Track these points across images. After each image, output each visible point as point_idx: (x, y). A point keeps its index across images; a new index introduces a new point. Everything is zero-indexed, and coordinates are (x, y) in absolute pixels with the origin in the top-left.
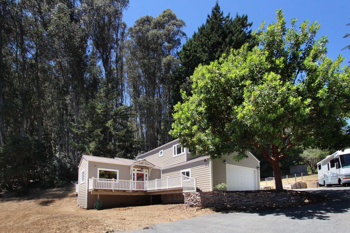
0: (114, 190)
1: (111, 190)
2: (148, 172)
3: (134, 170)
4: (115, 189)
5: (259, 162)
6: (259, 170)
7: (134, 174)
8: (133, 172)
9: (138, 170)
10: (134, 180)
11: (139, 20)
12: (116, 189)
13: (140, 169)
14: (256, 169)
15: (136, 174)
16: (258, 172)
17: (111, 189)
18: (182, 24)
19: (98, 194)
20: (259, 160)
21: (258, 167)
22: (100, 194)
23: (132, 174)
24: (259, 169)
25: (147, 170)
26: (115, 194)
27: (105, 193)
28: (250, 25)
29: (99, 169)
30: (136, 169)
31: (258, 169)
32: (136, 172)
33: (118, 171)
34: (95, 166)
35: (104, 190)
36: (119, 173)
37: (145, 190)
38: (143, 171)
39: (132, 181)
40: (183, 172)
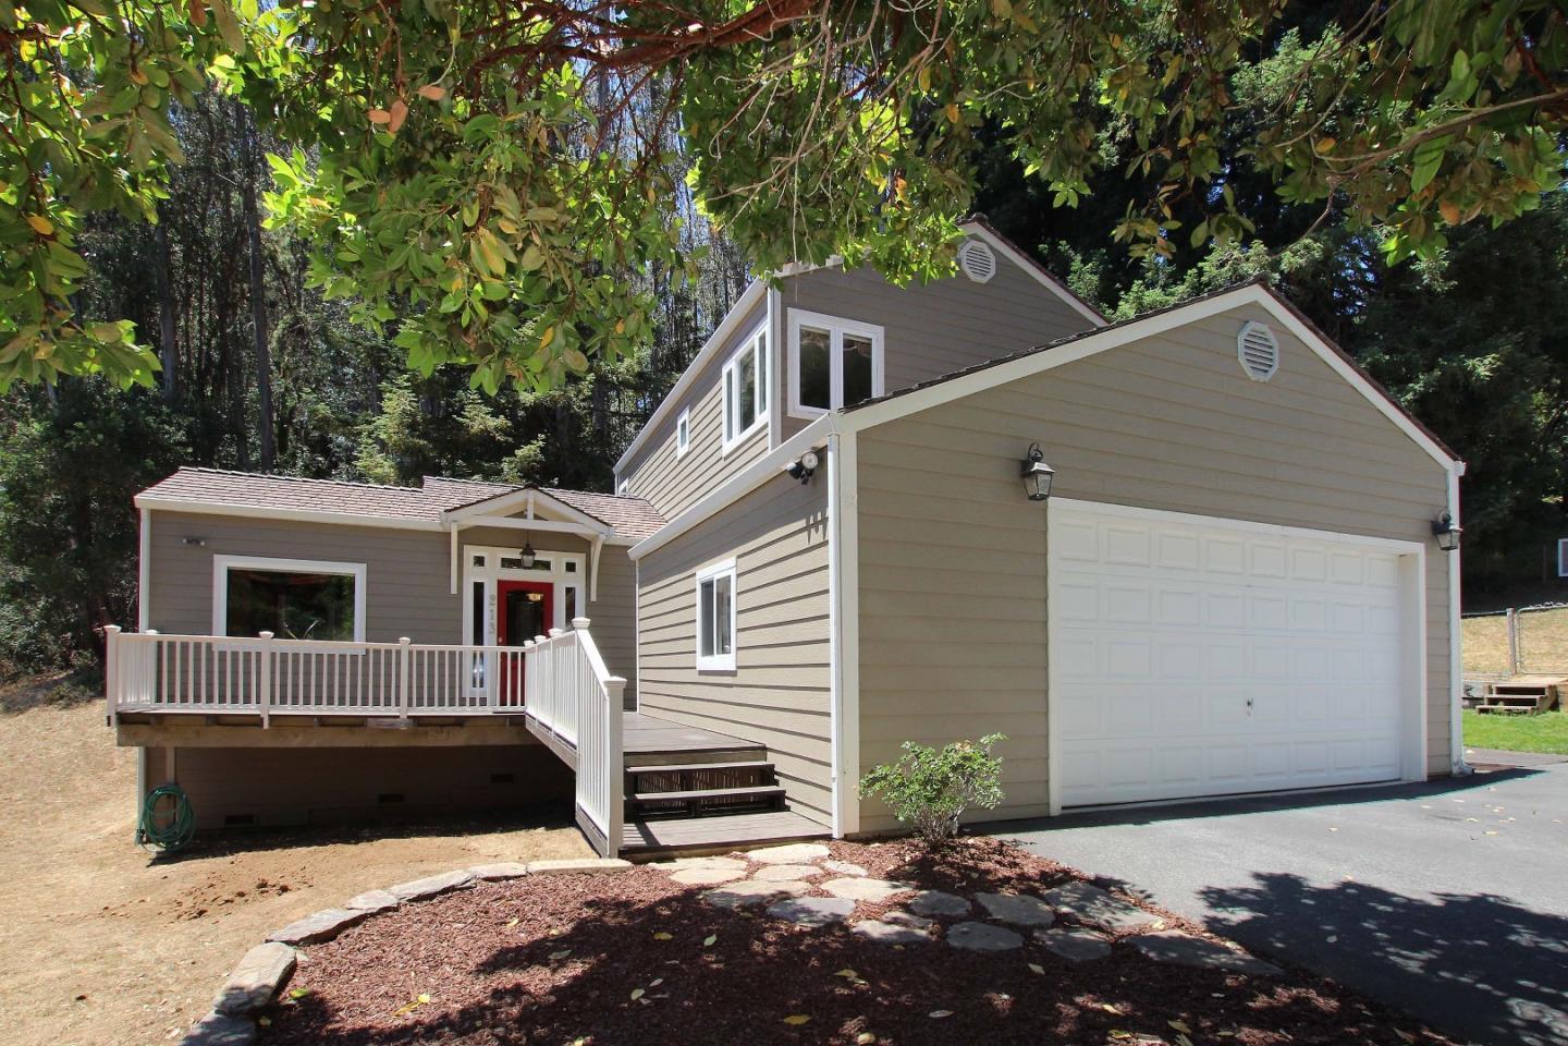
2: (579, 567)
3: (479, 561)
5: (1455, 469)
6: (1455, 555)
7: (479, 588)
8: (473, 575)
9: (507, 563)
10: (478, 640)
13: (515, 554)
14: (1419, 548)
15: (490, 592)
16: (1436, 575)
20: (1455, 450)
21: (1439, 528)
23: (460, 589)
24: (1456, 541)
25: (579, 559)
29: (223, 564)
30: (494, 555)
31: (1445, 540)
32: (492, 576)
33: (358, 571)
34: (193, 541)
36: (368, 583)
37: (519, 708)
38: (546, 565)
39: (468, 646)
40: (707, 586)
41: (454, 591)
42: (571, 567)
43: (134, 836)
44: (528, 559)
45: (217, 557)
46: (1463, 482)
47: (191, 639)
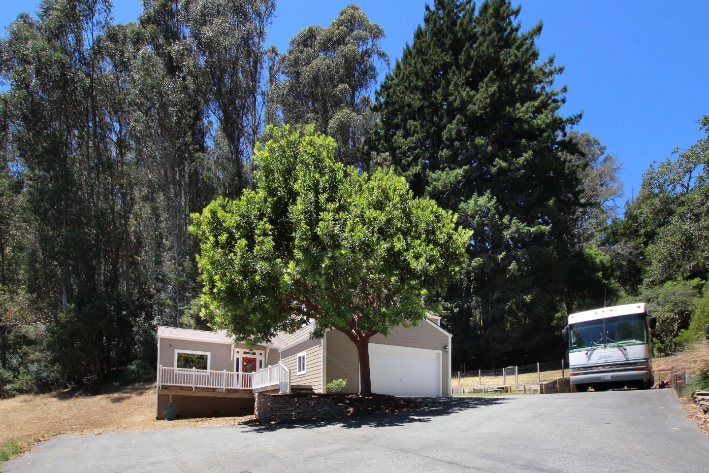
0: (195, 388)
1: (191, 388)
2: (263, 354)
3: (238, 352)
4: (196, 386)
5: (450, 336)
7: (238, 359)
8: (236, 356)
9: (245, 353)
10: (237, 370)
11: (295, 39)
12: (198, 386)
13: (247, 351)
15: (241, 360)
17: (191, 385)
18: (377, 33)
19: (171, 393)
22: (173, 394)
23: (233, 359)
25: (263, 352)
26: (199, 394)
27: (181, 393)
28: (516, 13)
29: (177, 351)
30: (241, 351)
32: (241, 356)
33: (208, 354)
34: (171, 346)
35: (181, 388)
36: (211, 357)
37: (251, 388)
38: (254, 354)
39: (235, 372)
40: (300, 358)
41: (232, 360)
42: (261, 354)
43: (155, 418)
44: (251, 352)
45: (175, 350)
46: (452, 338)
47: (169, 368)
